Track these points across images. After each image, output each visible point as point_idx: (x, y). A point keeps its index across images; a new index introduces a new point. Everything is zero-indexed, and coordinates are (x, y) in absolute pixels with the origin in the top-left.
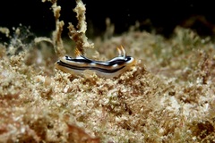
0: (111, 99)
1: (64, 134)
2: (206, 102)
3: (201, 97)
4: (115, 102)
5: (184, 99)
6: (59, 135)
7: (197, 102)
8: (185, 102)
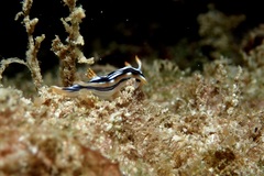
0: (114, 123)
1: (77, 157)
2: (211, 133)
3: (205, 127)
4: (119, 127)
5: (185, 130)
6: (71, 159)
7: (200, 134)
8: (186, 133)
